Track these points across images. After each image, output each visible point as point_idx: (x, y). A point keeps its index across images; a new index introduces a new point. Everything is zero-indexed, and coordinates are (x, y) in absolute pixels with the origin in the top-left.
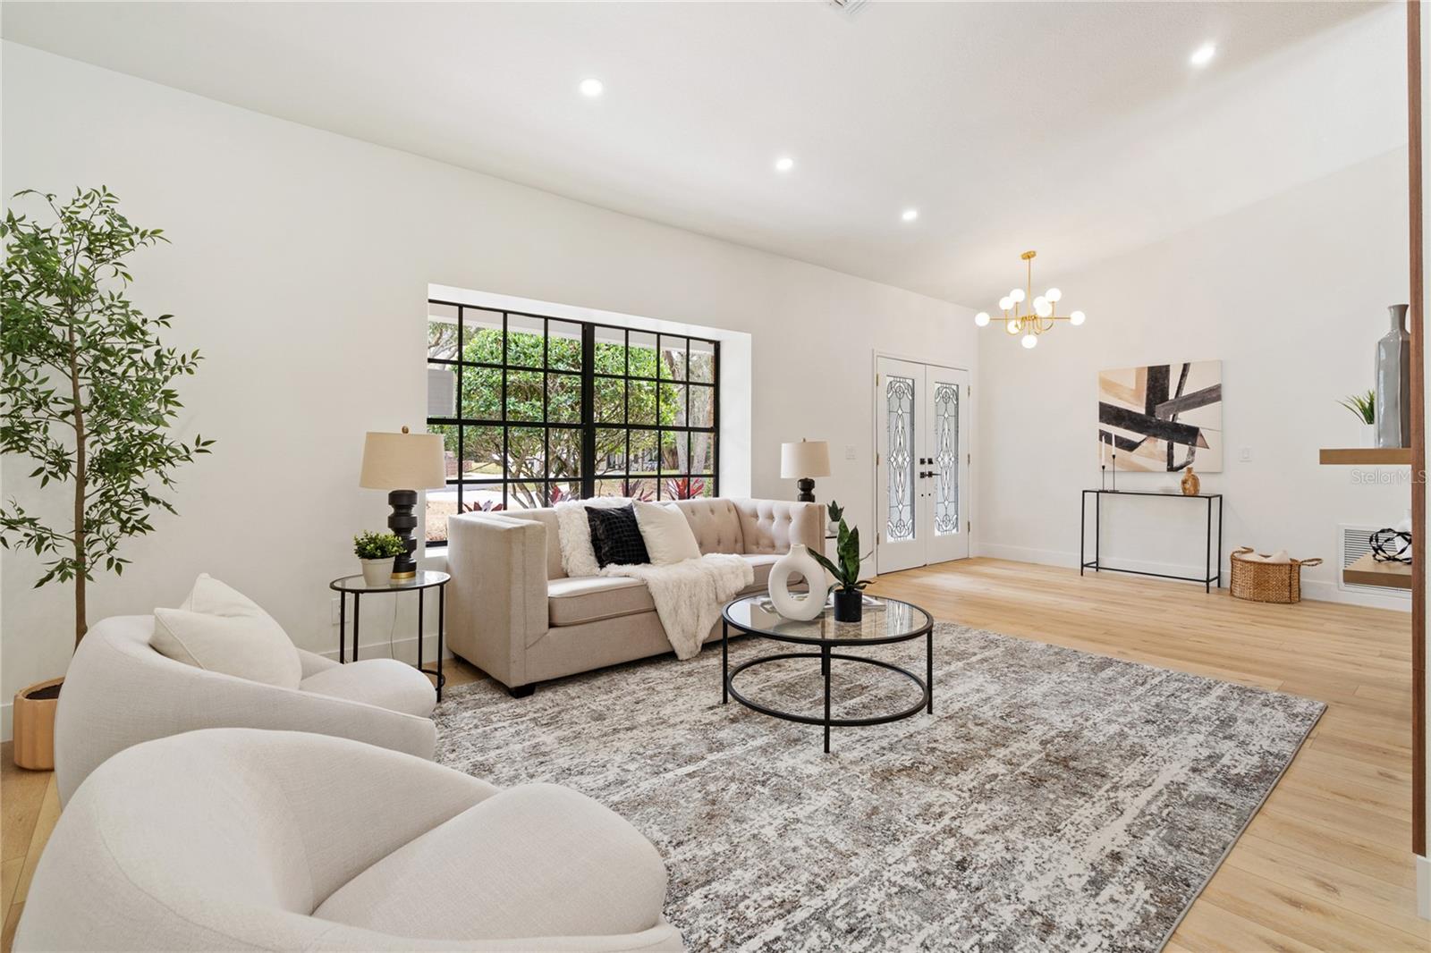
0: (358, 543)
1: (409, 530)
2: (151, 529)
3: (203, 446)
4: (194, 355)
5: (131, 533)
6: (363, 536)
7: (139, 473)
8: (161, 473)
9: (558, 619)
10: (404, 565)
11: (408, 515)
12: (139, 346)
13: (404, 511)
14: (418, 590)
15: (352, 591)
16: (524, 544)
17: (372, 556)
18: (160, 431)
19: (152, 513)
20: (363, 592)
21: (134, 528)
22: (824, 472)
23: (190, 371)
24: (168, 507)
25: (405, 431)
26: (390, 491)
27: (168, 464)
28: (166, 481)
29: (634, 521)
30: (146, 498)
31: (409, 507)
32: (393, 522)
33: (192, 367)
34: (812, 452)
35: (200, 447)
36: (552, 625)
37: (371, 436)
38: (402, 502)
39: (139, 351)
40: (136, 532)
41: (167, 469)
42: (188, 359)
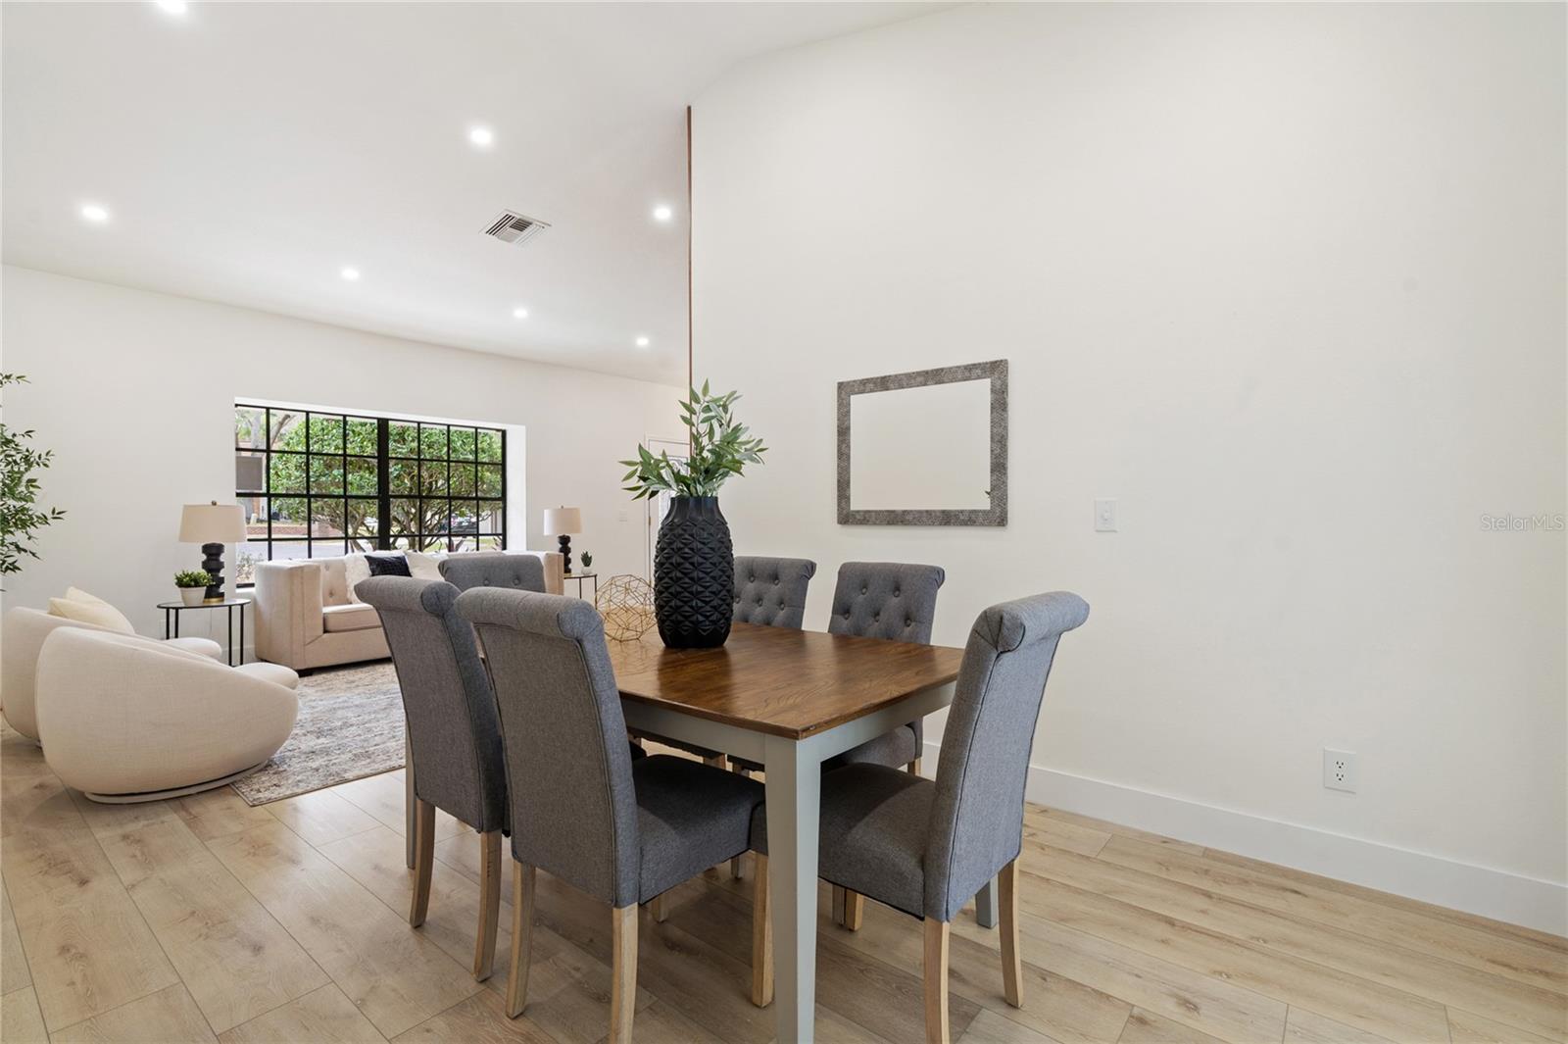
0: (177, 578)
1: (218, 570)
2: (19, 569)
3: (57, 515)
4: (47, 454)
5: (5, 571)
6: (181, 573)
7: (11, 532)
8: (27, 533)
9: (330, 627)
10: (213, 591)
11: (218, 560)
12: (13, 453)
13: (214, 557)
14: (227, 608)
15: (173, 608)
16: (302, 578)
17: (188, 586)
18: (28, 505)
19: (21, 559)
20: (181, 608)
21: (7, 568)
22: (578, 531)
23: (45, 465)
24: (34, 554)
25: (214, 504)
26: (203, 544)
27: (32, 527)
28: (29, 538)
29: (406, 565)
30: (19, 549)
31: (218, 554)
32: (205, 565)
33: (47, 462)
34: (566, 515)
35: (55, 516)
36: (325, 631)
37: (186, 507)
38: (213, 552)
39: (11, 456)
40: (9, 571)
41: (32, 530)
42: (43, 456)
